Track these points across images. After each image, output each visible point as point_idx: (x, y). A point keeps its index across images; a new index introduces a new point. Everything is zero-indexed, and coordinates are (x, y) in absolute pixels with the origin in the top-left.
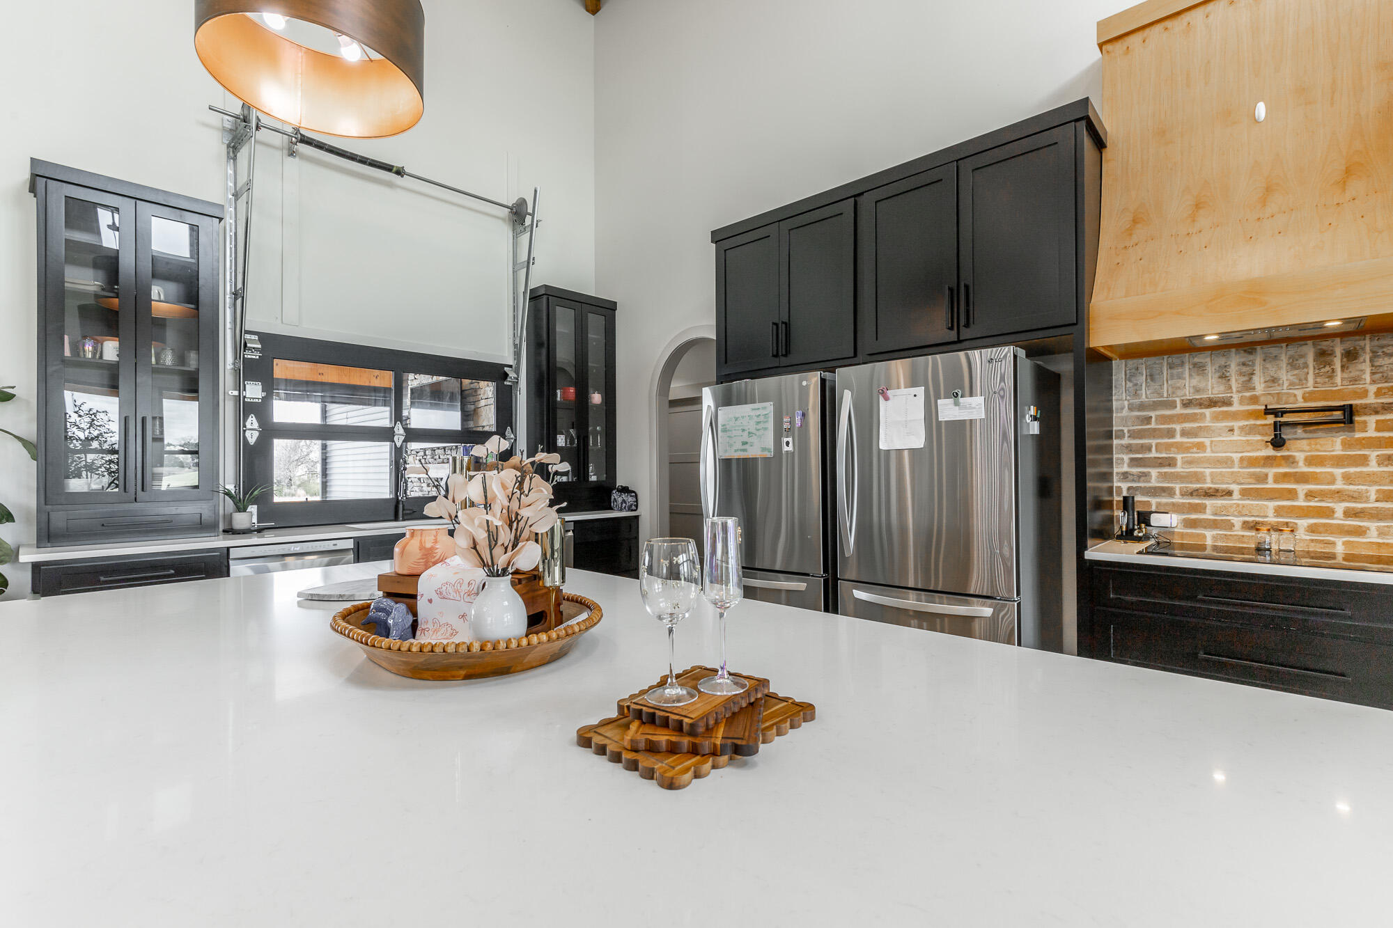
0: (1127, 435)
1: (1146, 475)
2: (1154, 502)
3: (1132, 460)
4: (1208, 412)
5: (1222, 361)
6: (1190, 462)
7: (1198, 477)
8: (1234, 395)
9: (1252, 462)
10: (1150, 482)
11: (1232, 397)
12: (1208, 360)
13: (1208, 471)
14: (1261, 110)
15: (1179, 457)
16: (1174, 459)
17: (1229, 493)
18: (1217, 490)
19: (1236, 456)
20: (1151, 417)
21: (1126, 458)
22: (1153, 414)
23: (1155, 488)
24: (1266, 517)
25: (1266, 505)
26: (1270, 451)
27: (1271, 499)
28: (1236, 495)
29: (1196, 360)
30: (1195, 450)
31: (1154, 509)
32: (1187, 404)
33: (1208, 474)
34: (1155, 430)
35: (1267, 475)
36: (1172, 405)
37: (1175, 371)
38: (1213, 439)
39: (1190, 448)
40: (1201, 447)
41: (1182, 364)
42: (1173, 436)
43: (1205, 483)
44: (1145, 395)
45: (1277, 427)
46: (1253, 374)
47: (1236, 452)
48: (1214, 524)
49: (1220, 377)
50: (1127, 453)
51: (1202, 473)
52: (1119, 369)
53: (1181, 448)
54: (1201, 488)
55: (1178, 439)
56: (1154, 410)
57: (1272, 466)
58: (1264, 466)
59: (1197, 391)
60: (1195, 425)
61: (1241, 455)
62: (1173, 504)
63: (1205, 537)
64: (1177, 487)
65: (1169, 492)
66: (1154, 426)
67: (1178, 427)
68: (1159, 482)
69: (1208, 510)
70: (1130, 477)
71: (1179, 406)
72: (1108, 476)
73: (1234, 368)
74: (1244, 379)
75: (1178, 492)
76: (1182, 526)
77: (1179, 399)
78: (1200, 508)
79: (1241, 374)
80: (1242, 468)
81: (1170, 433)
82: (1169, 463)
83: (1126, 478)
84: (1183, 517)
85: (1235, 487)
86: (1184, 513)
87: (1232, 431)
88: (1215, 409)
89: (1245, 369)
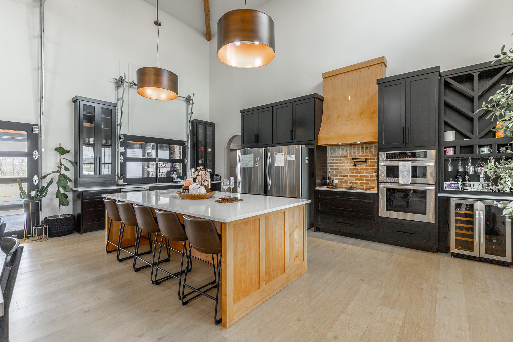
0: (330, 163)
1: (333, 172)
2: (335, 178)
3: (331, 168)
5: (346, 148)
6: (341, 169)
7: (342, 172)
8: (348, 155)
9: (351, 169)
12: (344, 147)
13: (344, 171)
14: (349, 98)
15: (339, 168)
16: (338, 168)
17: (347, 176)
18: (345, 175)
19: (349, 168)
21: (330, 168)
22: (335, 159)
23: (335, 175)
24: (353, 181)
26: (354, 167)
27: (354, 177)
28: (349, 176)
29: (342, 147)
30: (342, 167)
31: (334, 179)
32: (341, 157)
33: (344, 172)
35: (353, 172)
36: (338, 157)
37: (338, 149)
38: (345, 164)
39: (341, 166)
40: (343, 166)
41: (340, 148)
42: (338, 164)
43: (343, 174)
44: (333, 155)
45: (355, 162)
48: (345, 183)
49: (346, 151)
51: (343, 172)
52: (329, 148)
53: (340, 166)
54: (343, 175)
55: (339, 164)
57: (354, 170)
58: (353, 170)
59: (342, 154)
60: (342, 161)
62: (338, 178)
63: (343, 185)
64: (339, 174)
65: (337, 176)
66: (335, 161)
67: (339, 162)
68: (335, 173)
69: (344, 180)
70: (331, 173)
71: (339, 157)
72: (326, 172)
73: (348, 149)
74: (350, 152)
75: (339, 176)
76: (339, 183)
77: (339, 156)
78: (342, 179)
79: (349, 151)
80: (349, 170)
81: (338, 163)
82: (337, 169)
83: (330, 173)
84: (339, 181)
85: (348, 175)
86: (340, 180)
87: (348, 163)
88: (345, 158)
89: (350, 150)
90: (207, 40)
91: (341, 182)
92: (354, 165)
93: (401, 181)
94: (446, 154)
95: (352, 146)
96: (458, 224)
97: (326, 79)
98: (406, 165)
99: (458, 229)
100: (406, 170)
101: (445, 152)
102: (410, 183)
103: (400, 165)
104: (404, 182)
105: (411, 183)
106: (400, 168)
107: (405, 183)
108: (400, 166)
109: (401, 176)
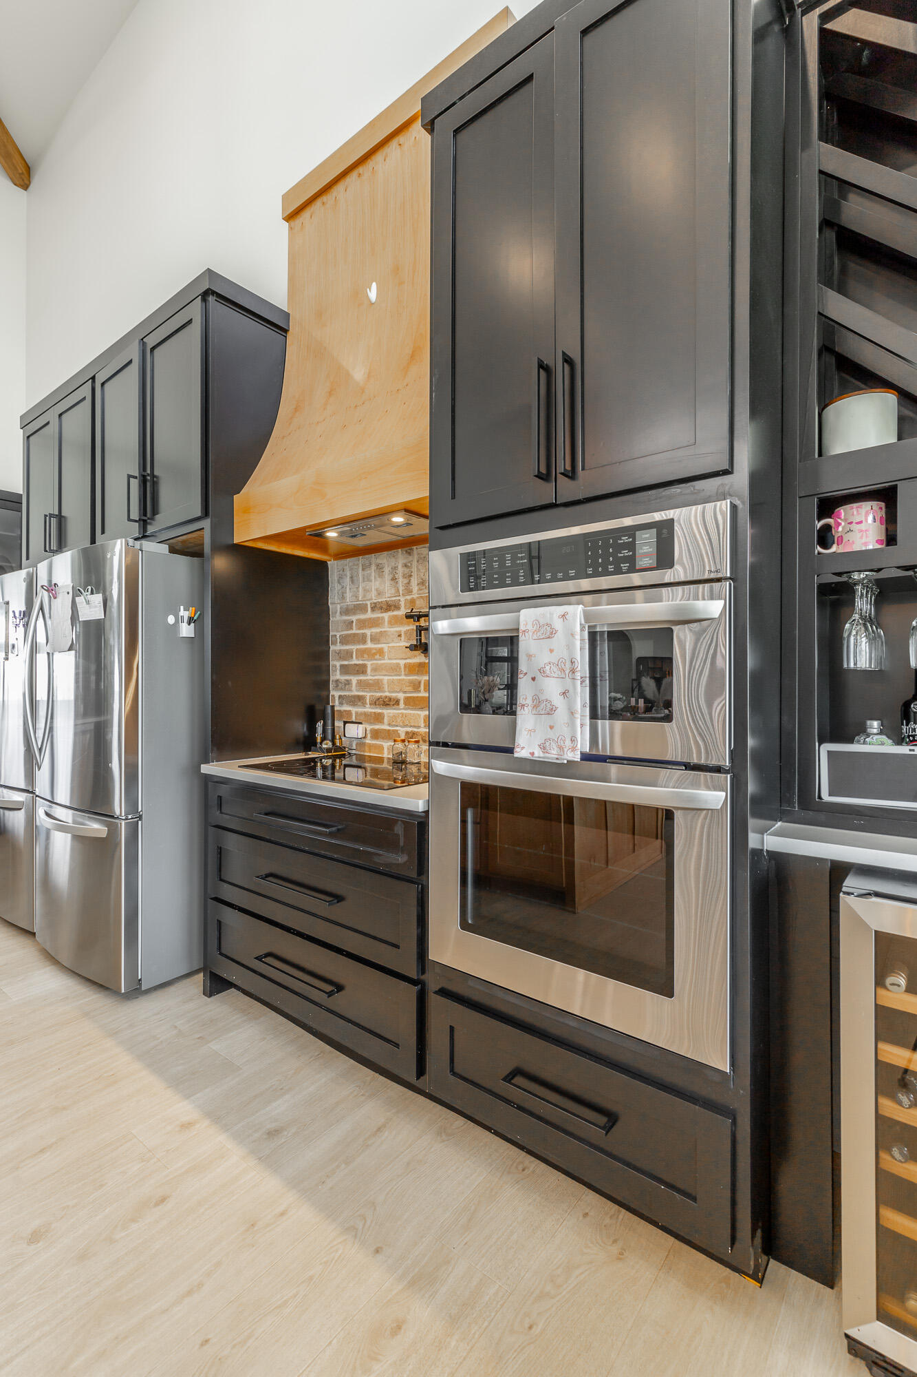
0: (338, 640)
1: (348, 683)
2: (354, 710)
3: (342, 666)
4: (386, 616)
5: (393, 562)
6: (375, 670)
7: (377, 685)
8: (402, 599)
9: (411, 669)
10: (351, 690)
11: (399, 600)
12: (385, 561)
13: (386, 678)
14: (373, 294)
15: (369, 663)
16: (365, 666)
17: (397, 702)
18: (390, 699)
19: (402, 662)
20: (353, 622)
21: (338, 664)
22: (354, 618)
23: (354, 697)
24: (419, 727)
25: (418, 714)
26: (419, 658)
27: (421, 709)
28: (402, 705)
29: (379, 561)
30: (377, 657)
31: (354, 719)
32: (375, 607)
33: (385, 682)
34: (355, 635)
35: (420, 683)
36: (361, 608)
37: (366, 573)
38: (390, 645)
39: (375, 654)
40: (381, 652)
41: (370, 564)
42: (364, 642)
43: (385, 692)
44: (349, 600)
45: (419, 630)
46: (411, 576)
47: (402, 659)
48: (388, 735)
49: (392, 580)
50: (338, 660)
51: (382, 680)
52: (332, 570)
53: (371, 654)
54: (381, 697)
55: (369, 645)
56: (354, 614)
57: (422, 674)
58: (417, 674)
60: (378, 630)
61: (404, 661)
62: (365, 714)
63: (381, 748)
64: (368, 695)
65: (359, 700)
66: (354, 631)
67: (368, 632)
68: (357, 691)
69: (386, 720)
70: (340, 685)
71: (369, 609)
72: (325, 685)
73: (401, 570)
74: (406, 581)
75: (368, 701)
76: (369, 736)
77: (369, 603)
78: (378, 718)
79: (404, 576)
80: (406, 675)
81: (363, 639)
82: (361, 670)
83: (337, 686)
84: (369, 727)
85: (401, 696)
86: (371, 723)
87: (400, 636)
88: (391, 613)
89: (407, 571)
90: (15, 185)
91: (376, 734)
92: (413, 648)
93: (526, 747)
94: (834, 549)
95: (415, 552)
96: (900, 1103)
97: (298, 222)
98: (558, 624)
99: (895, 1151)
100: (553, 658)
101: (825, 537)
102: (577, 758)
103: (522, 628)
104: (543, 747)
105: (586, 757)
106: (526, 645)
107: (553, 755)
108: (521, 638)
109: (529, 701)
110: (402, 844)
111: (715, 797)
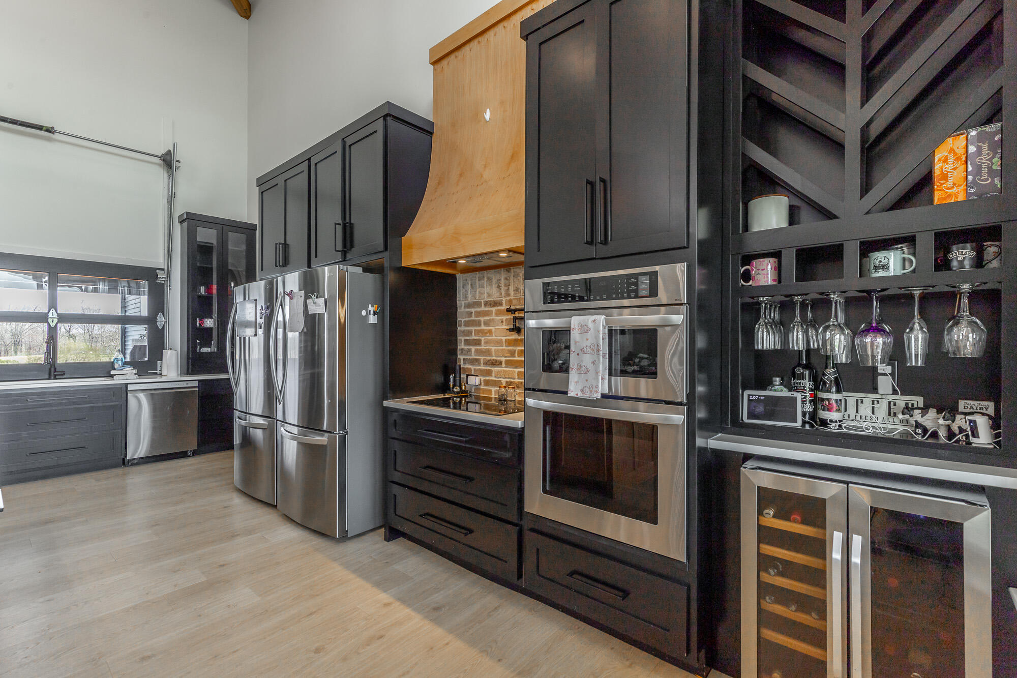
0: (463, 324)
1: (469, 350)
2: (473, 368)
3: (465, 340)
4: (494, 309)
5: (498, 276)
6: (487, 342)
7: (488, 353)
8: (504, 299)
9: (509, 343)
10: (471, 355)
11: (502, 300)
12: (493, 276)
13: (493, 348)
14: (487, 116)
15: (483, 338)
16: (480, 340)
17: (501, 363)
18: (496, 361)
19: (504, 338)
20: (472, 312)
21: (463, 339)
22: (473, 310)
23: (473, 359)
24: (514, 379)
25: (514, 371)
26: (514, 336)
27: (516, 367)
28: (504, 365)
29: (489, 275)
30: (488, 335)
31: (473, 373)
32: (486, 304)
33: (493, 350)
34: (474, 321)
35: (515, 351)
36: (478, 304)
37: (481, 282)
38: (496, 327)
39: (486, 333)
40: (490, 332)
41: (484, 277)
42: (480, 325)
43: (492, 356)
44: (470, 299)
45: (515, 319)
46: (509, 285)
47: (504, 336)
48: (496, 383)
49: (497, 287)
50: (462, 336)
51: (491, 349)
52: (459, 280)
53: (484, 333)
54: (490, 360)
55: (483, 327)
56: (473, 307)
57: (517, 346)
58: (514, 346)
59: (489, 295)
60: (489, 318)
61: (505, 338)
62: (480, 370)
63: (490, 391)
64: (482, 359)
65: (477, 361)
66: (473, 318)
67: (482, 319)
68: (475, 355)
69: (493, 374)
70: (464, 352)
71: (483, 305)
72: (454, 352)
73: (503, 281)
74: (506, 288)
75: (482, 362)
76: (483, 384)
77: (482, 301)
78: (489, 373)
79: (505, 285)
80: (506, 346)
81: (478, 323)
82: (478, 343)
83: (462, 352)
84: (483, 379)
85: (503, 359)
86: (484, 376)
87: (502, 322)
88: (497, 308)
89: (507, 282)
90: (242, 16)
91: (487, 383)
92: (511, 330)
93: (574, 390)
94: (750, 283)
95: (512, 271)
96: (769, 574)
97: (439, 66)
98: (591, 325)
99: (766, 599)
100: (589, 343)
101: (747, 276)
102: (599, 396)
103: (572, 327)
104: (582, 391)
105: (604, 396)
106: (575, 335)
107: (587, 396)
108: (572, 332)
109: (576, 366)
110: (508, 446)
111: (679, 418)
